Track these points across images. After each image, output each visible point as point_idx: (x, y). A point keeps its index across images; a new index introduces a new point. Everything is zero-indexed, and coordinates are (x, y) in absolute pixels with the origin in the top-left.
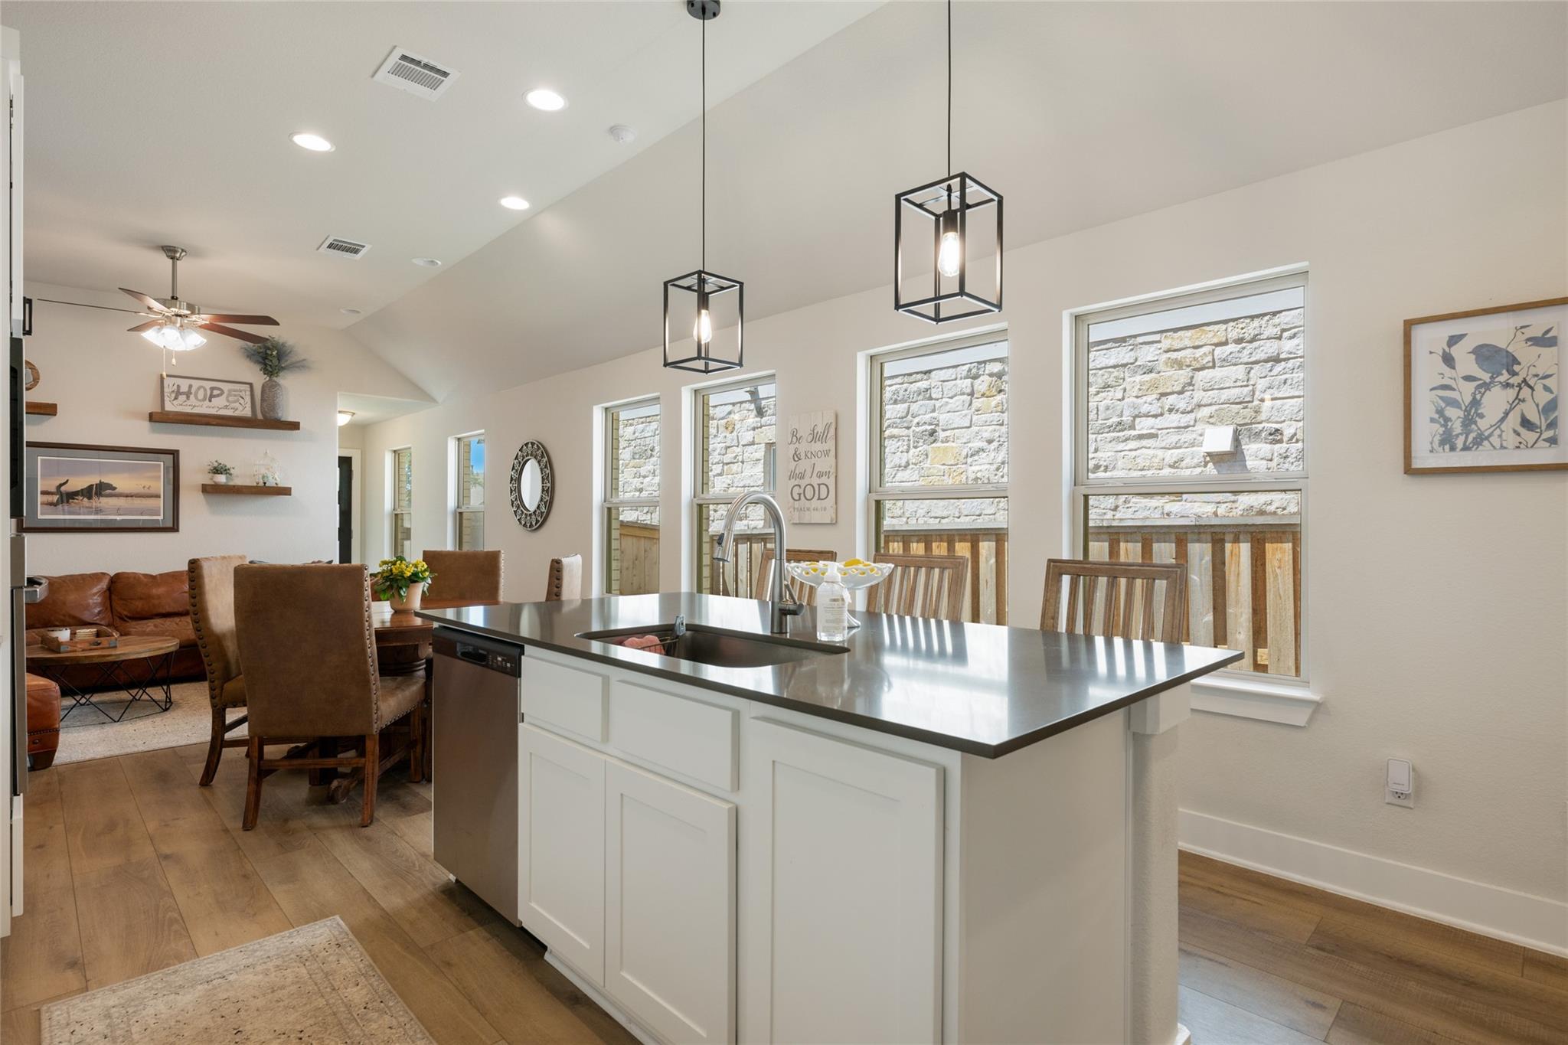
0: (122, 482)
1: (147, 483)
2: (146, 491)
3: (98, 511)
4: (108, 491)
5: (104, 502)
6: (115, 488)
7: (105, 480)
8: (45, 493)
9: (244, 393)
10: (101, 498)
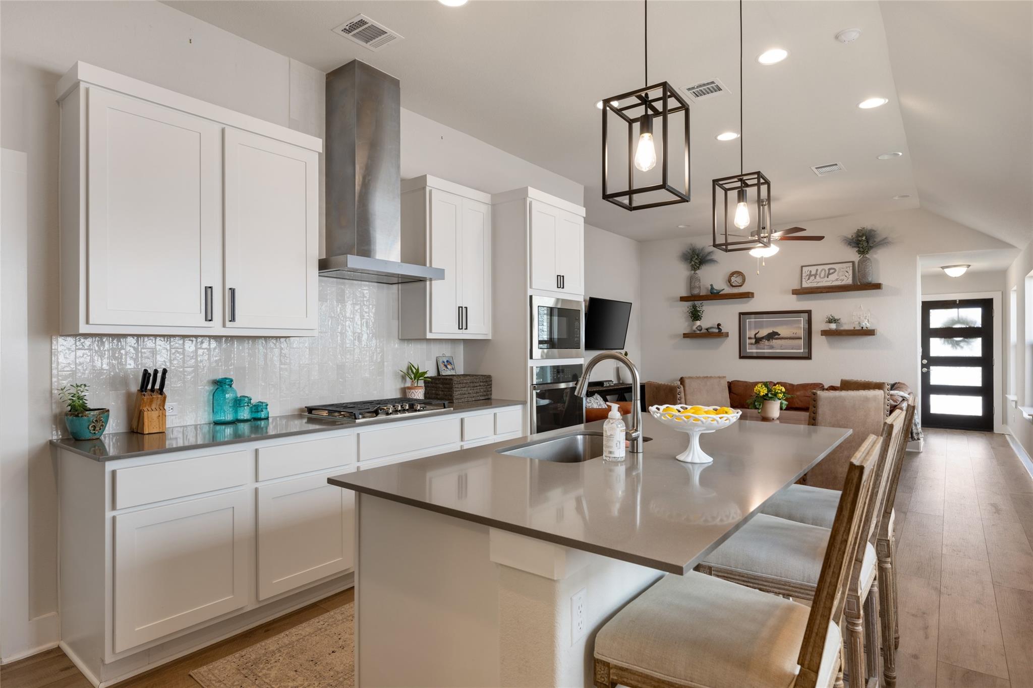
0: (783, 331)
1: (795, 331)
2: (794, 335)
4: (777, 336)
5: (774, 342)
6: (780, 335)
7: (775, 331)
8: (750, 338)
9: (848, 268)
10: (773, 340)
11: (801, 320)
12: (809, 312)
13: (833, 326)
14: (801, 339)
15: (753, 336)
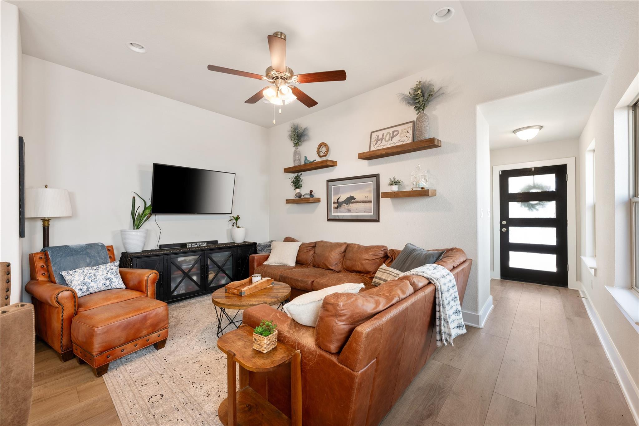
0: (358, 196)
1: (367, 195)
2: (366, 199)
3: (350, 211)
4: (353, 200)
6: (355, 199)
7: (352, 195)
8: (334, 203)
9: (409, 129)
10: (351, 204)
11: (371, 183)
12: (377, 176)
13: (395, 188)
14: (371, 202)
15: (336, 201)
